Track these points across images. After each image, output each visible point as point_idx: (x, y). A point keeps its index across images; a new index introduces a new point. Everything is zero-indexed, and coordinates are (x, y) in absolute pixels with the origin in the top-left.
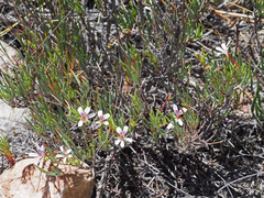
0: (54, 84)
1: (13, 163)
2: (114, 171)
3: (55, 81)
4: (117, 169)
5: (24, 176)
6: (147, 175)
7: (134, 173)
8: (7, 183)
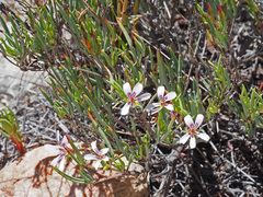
0: (91, 39)
1: (22, 152)
2: (182, 176)
3: (92, 34)
4: (187, 172)
5: (37, 175)
6: (234, 185)
7: (213, 180)
8: (9, 184)
